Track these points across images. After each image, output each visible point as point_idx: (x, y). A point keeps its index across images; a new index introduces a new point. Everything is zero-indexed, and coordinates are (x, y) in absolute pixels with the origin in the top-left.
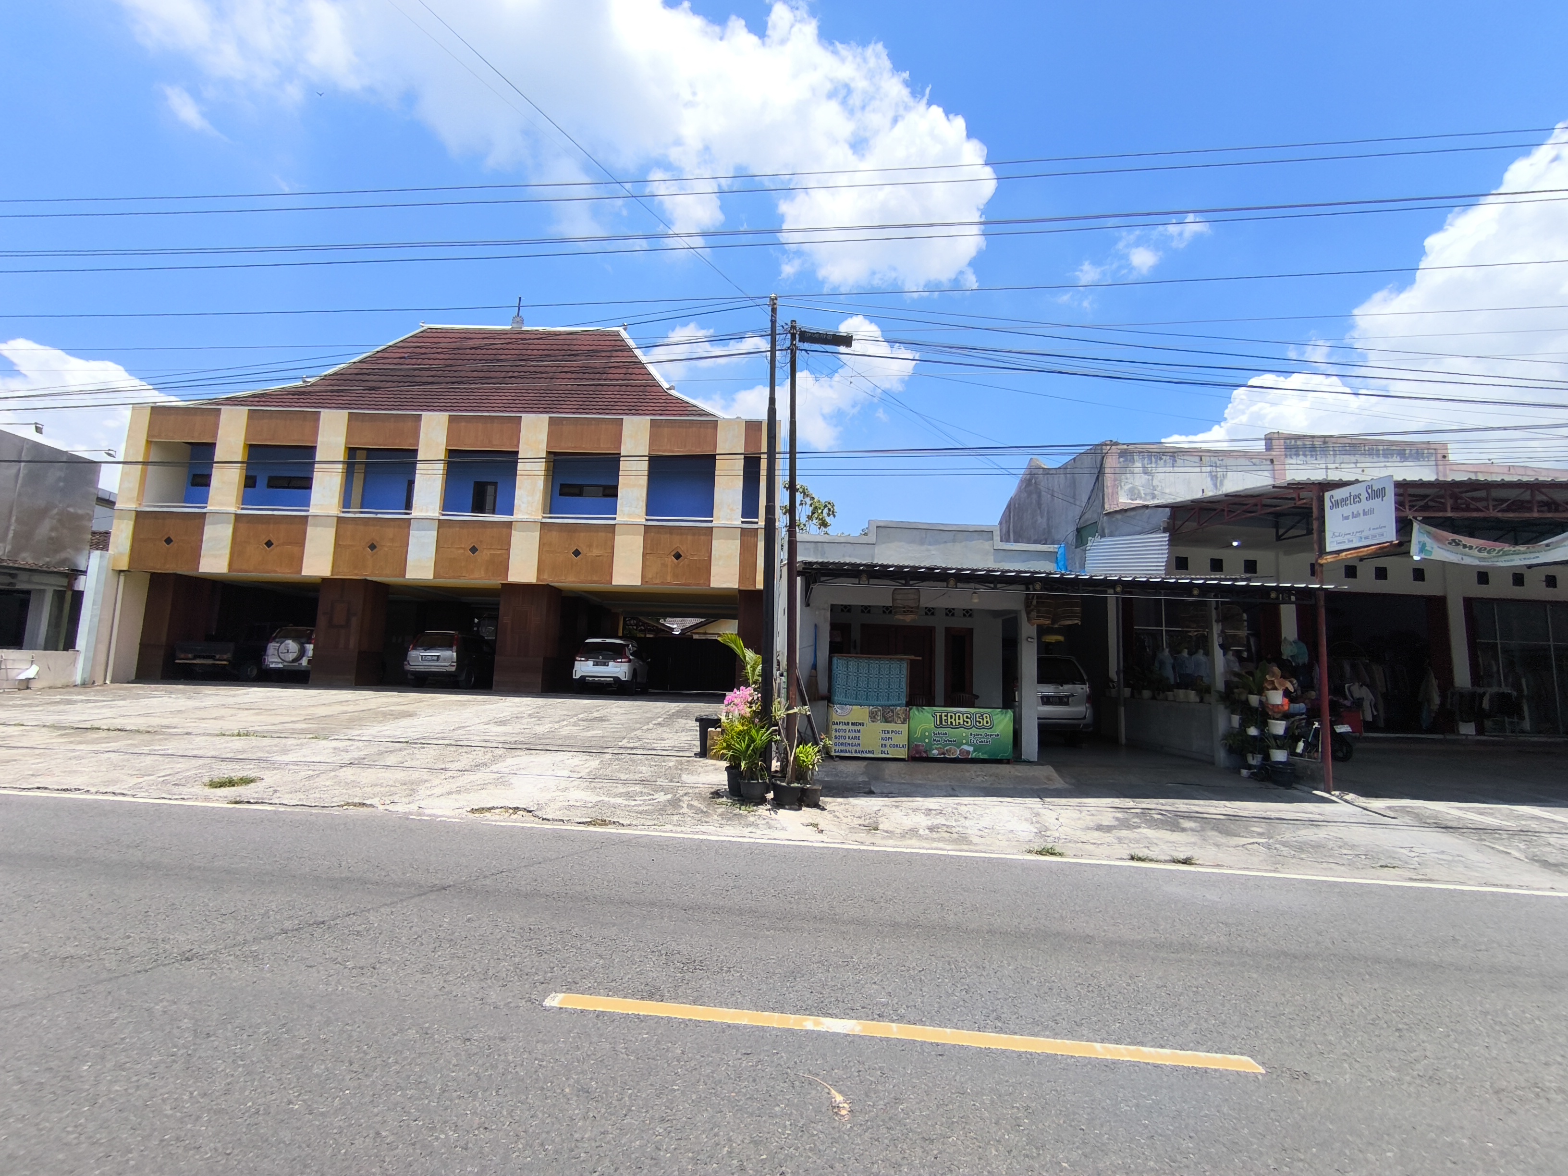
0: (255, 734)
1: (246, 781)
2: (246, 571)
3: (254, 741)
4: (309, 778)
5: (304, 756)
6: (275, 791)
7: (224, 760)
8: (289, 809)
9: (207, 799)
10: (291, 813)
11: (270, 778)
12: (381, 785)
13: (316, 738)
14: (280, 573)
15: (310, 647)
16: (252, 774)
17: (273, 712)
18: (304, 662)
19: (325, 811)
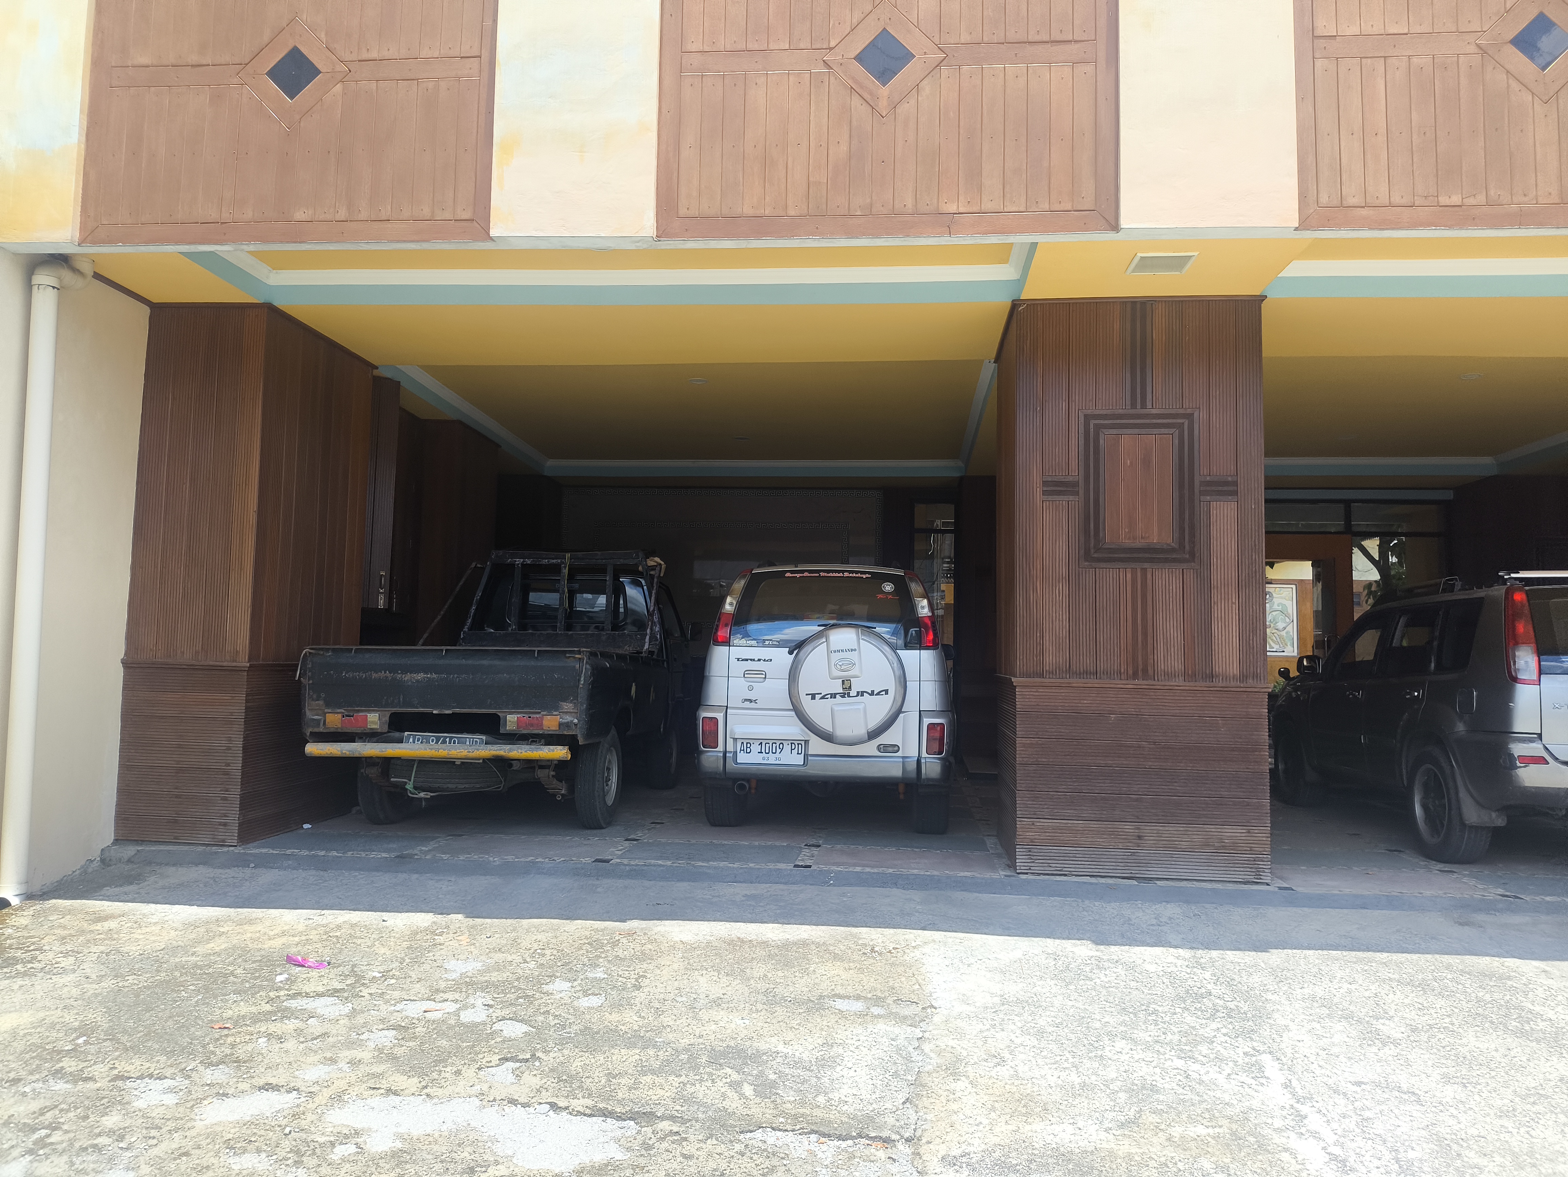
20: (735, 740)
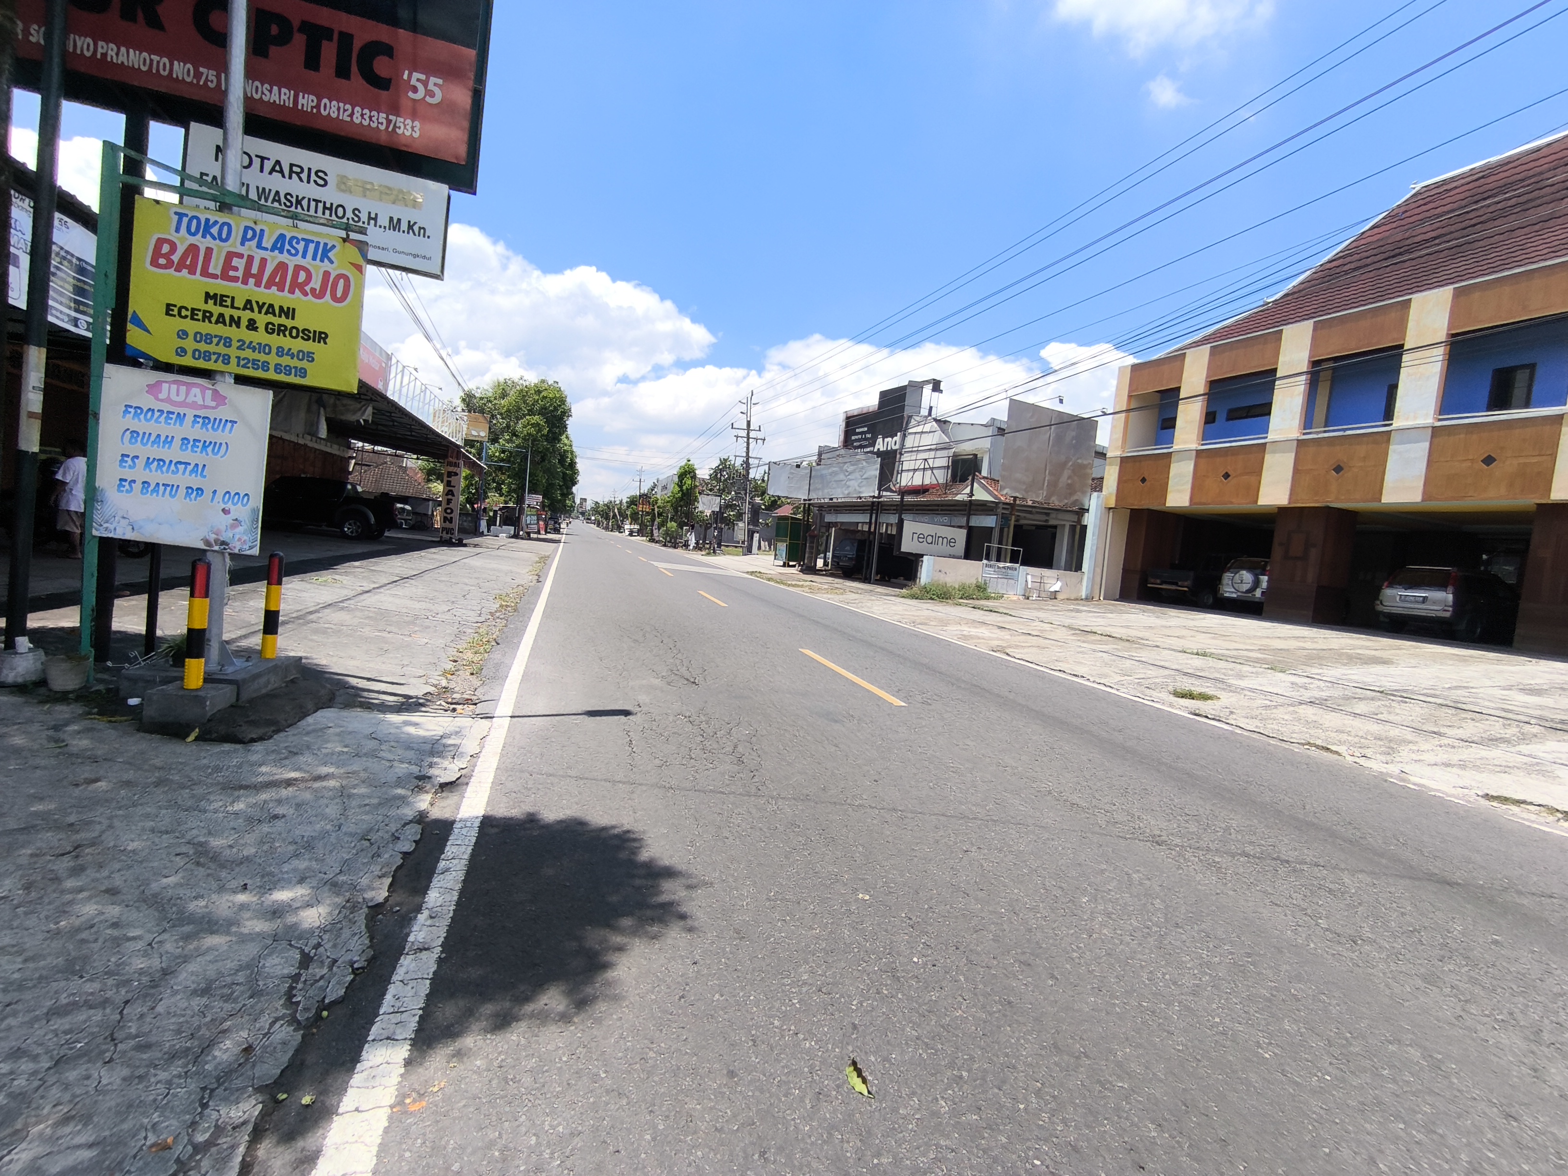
0: (1211, 655)
1: (1204, 697)
2: (1204, 504)
3: (1211, 662)
4: (1267, 707)
5: (1261, 685)
6: (1232, 713)
7: (1186, 674)
8: (1245, 733)
9: (1171, 705)
10: (1248, 737)
11: (1226, 699)
12: (1349, 733)
13: (1272, 669)
14: (1236, 504)
15: (1264, 579)
16: (1210, 692)
17: (1228, 638)
18: (1258, 593)
19: (1283, 744)
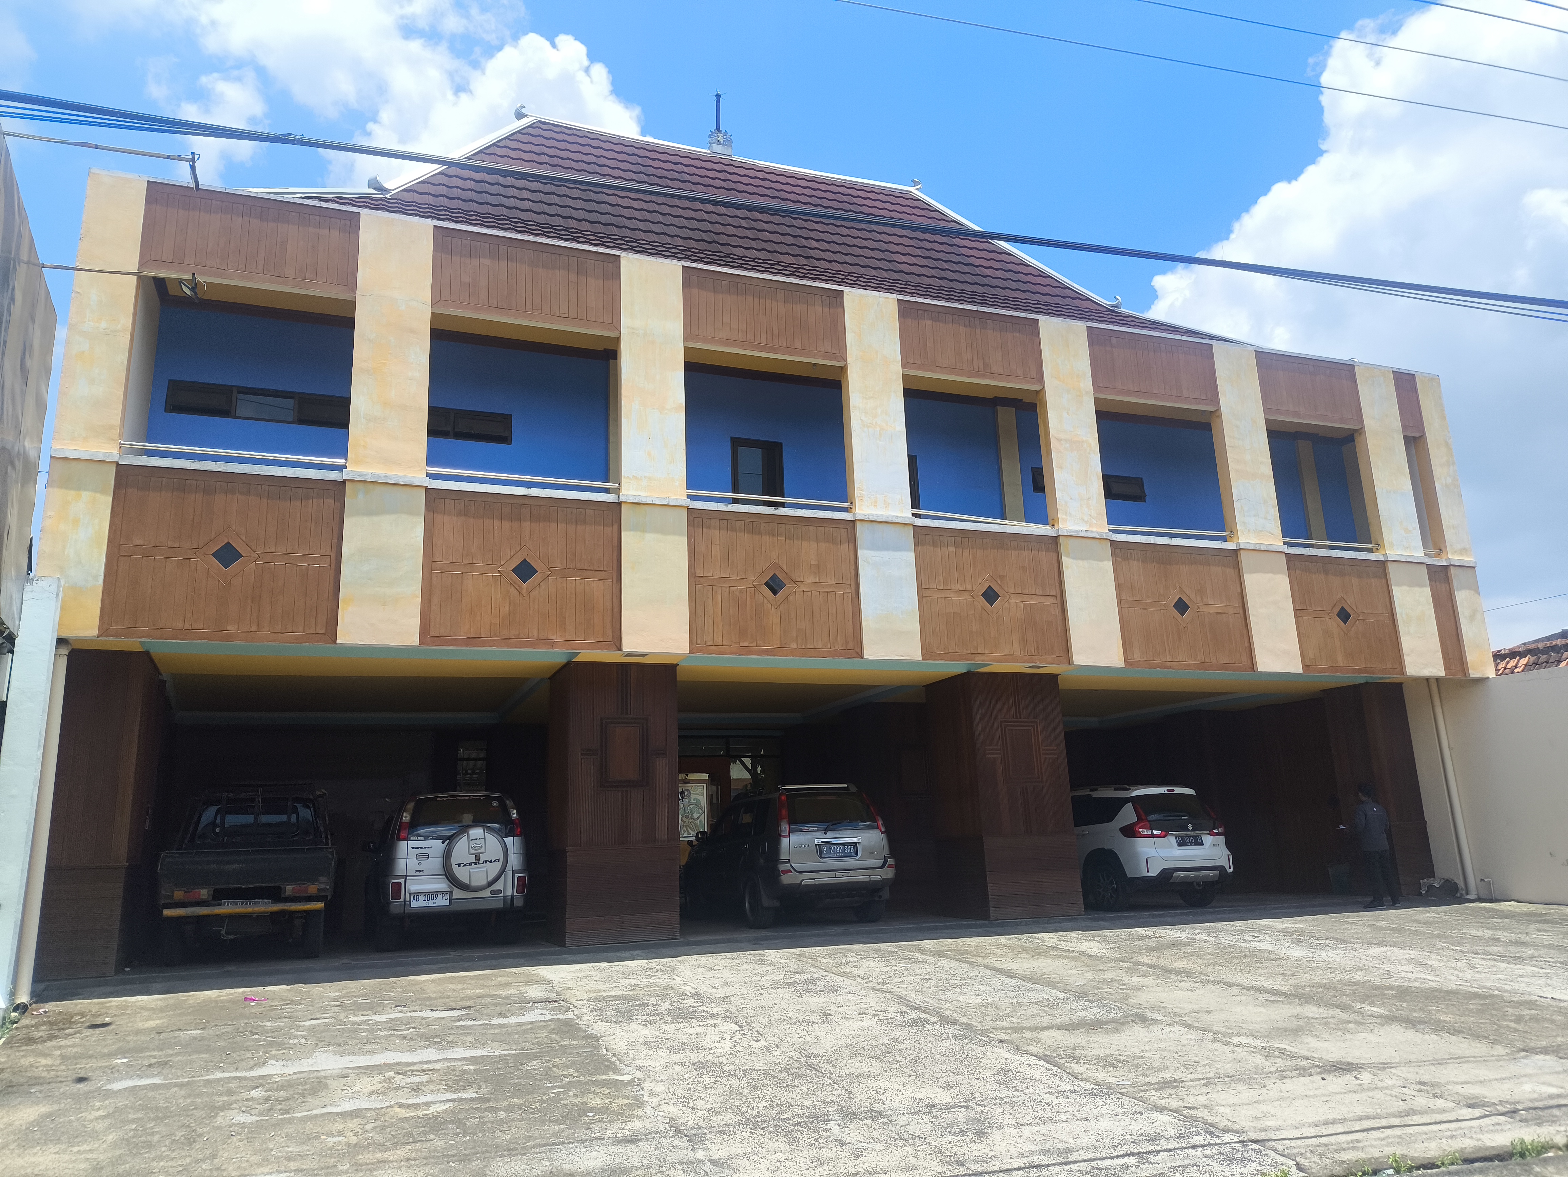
20: (410, 894)
